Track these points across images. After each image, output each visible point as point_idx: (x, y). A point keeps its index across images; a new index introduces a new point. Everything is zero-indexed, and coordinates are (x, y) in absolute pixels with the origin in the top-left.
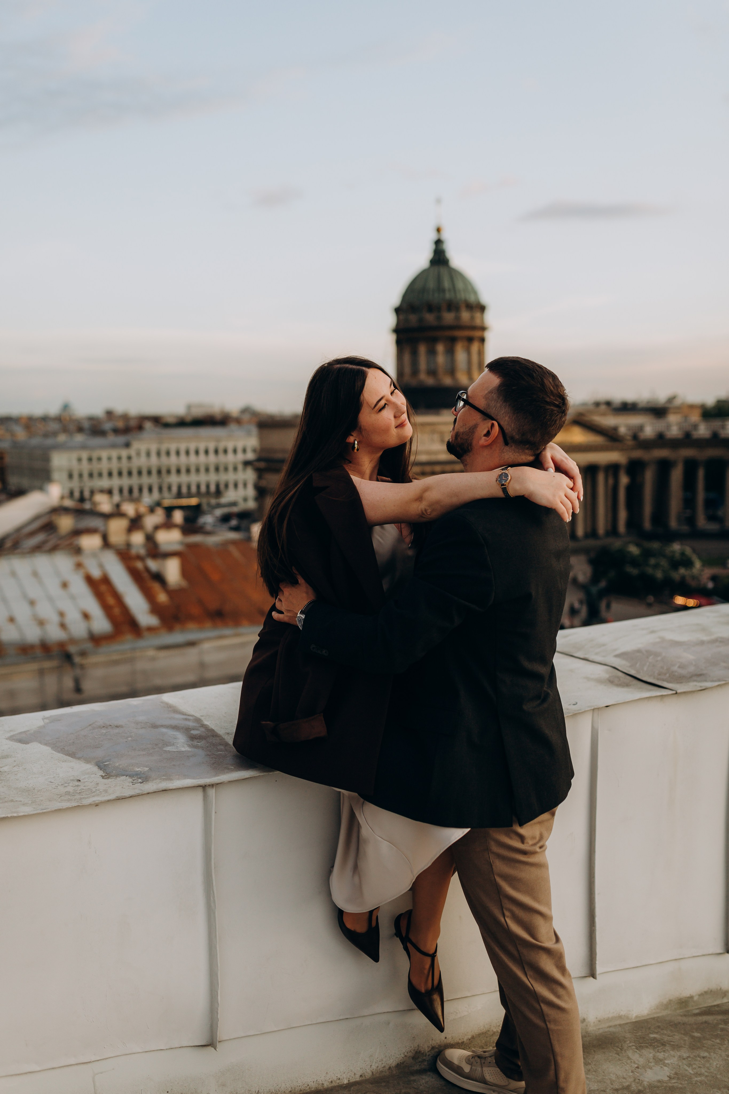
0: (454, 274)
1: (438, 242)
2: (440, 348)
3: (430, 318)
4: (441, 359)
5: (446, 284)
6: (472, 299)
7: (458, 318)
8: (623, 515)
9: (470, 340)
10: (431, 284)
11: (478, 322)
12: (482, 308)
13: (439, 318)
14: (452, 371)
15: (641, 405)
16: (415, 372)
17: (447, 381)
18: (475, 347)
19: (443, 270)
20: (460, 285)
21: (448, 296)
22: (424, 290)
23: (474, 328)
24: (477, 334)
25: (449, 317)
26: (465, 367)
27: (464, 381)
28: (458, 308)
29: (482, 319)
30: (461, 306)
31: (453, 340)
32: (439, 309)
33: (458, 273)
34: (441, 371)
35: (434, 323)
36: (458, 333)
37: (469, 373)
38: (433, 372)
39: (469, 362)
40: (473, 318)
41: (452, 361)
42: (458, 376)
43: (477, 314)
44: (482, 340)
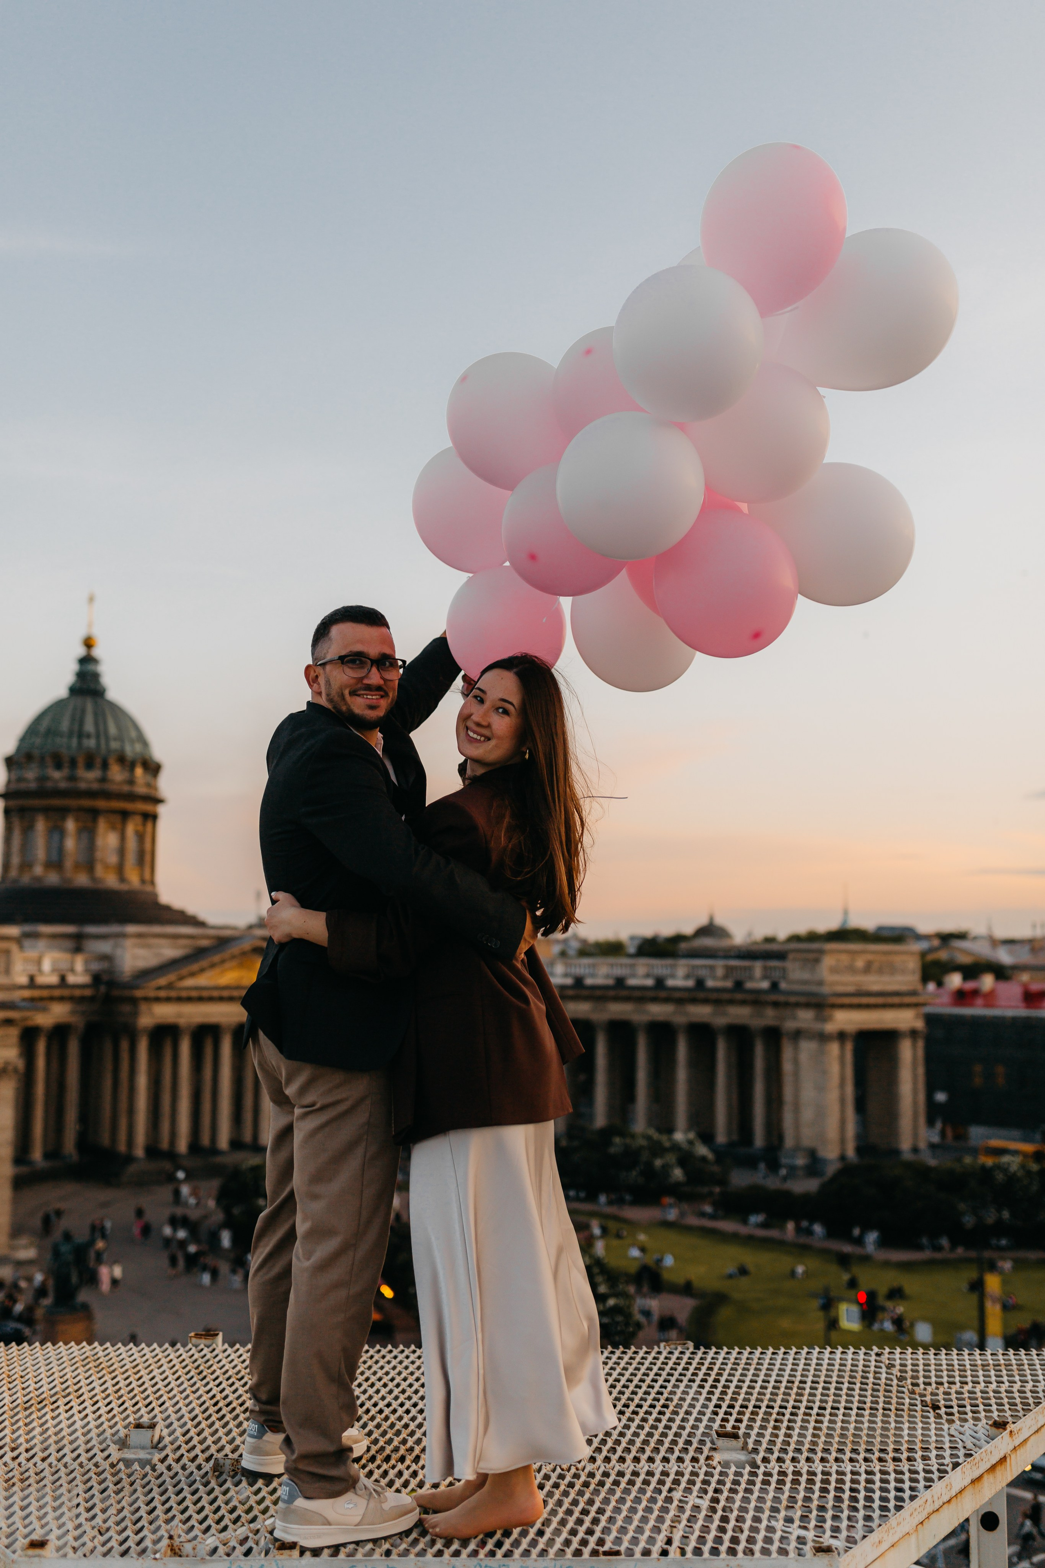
1: (87, 660)
2: (70, 825)
3: (58, 777)
4: (70, 844)
5: (89, 726)
6: (130, 751)
7: (103, 780)
9: (125, 815)
10: (65, 725)
11: (141, 790)
12: (153, 768)
13: (72, 778)
14: (89, 864)
16: (26, 865)
17: (82, 880)
20: (112, 730)
21: (91, 744)
22: (51, 732)
23: (132, 797)
24: (142, 807)
25: (89, 777)
26: (113, 859)
27: (111, 881)
28: (105, 766)
29: (152, 786)
30: (112, 761)
31: (94, 814)
32: (73, 763)
33: (116, 710)
34: (69, 864)
35: (63, 785)
36: (101, 804)
37: (120, 869)
38: (55, 863)
39: (122, 851)
40: (131, 782)
41: (91, 848)
42: (99, 871)
43: (141, 775)
44: (150, 818)
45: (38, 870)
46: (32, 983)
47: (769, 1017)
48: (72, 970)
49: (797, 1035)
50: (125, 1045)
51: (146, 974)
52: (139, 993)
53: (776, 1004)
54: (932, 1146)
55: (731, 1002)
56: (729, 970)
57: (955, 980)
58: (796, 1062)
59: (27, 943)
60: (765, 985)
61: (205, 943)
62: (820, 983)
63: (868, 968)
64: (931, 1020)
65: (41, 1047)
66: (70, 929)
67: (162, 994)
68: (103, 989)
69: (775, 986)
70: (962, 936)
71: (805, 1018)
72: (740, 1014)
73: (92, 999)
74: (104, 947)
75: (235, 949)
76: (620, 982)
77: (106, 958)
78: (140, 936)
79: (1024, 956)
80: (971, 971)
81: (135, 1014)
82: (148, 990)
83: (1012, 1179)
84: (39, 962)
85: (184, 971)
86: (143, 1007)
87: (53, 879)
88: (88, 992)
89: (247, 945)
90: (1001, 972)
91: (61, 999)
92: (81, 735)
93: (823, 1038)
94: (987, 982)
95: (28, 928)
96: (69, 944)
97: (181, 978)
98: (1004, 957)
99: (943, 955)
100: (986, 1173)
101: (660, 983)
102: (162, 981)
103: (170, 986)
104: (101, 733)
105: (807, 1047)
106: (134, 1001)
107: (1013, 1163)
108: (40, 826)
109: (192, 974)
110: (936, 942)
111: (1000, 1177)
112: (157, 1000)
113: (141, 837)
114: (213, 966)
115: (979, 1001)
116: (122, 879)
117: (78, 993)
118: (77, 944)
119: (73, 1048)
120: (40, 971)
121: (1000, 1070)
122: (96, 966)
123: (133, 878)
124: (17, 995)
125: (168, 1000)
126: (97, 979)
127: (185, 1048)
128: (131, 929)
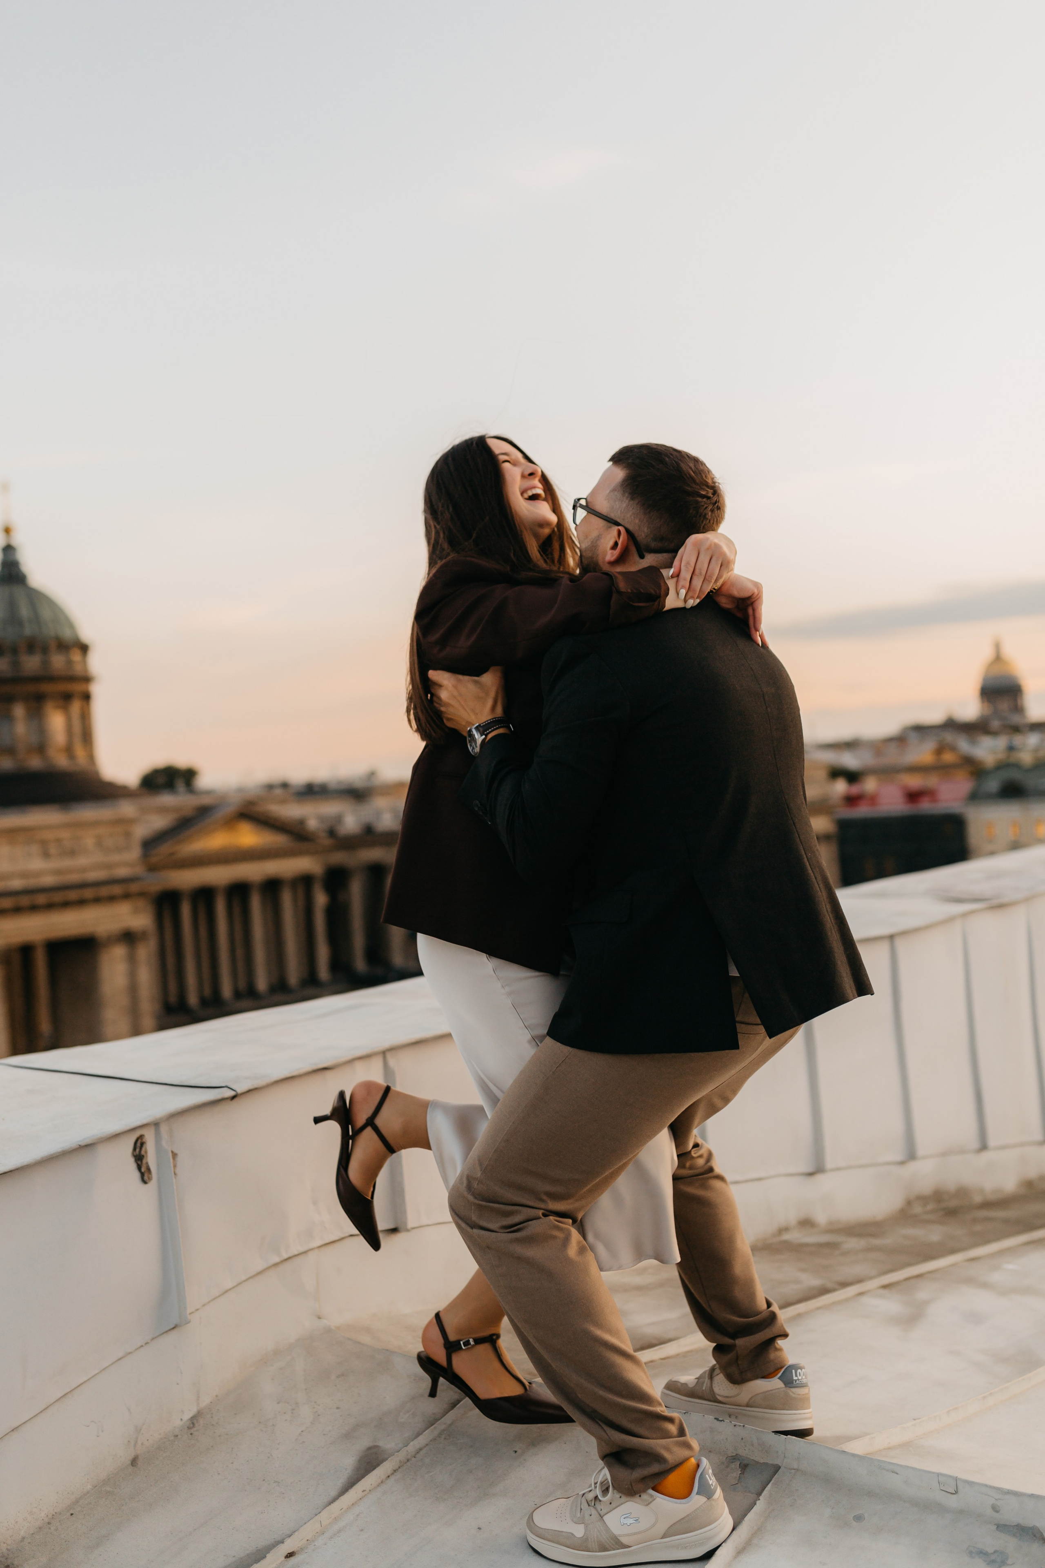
0: (36, 597)
1: (7, 549)
4: (21, 728)
5: (24, 611)
6: (67, 634)
7: (46, 663)
8: (323, 953)
9: (67, 697)
11: (78, 669)
12: (84, 649)
13: (16, 664)
14: (41, 748)
15: (333, 786)
17: (35, 763)
18: (76, 706)
19: (18, 591)
20: (46, 614)
21: (28, 631)
23: (72, 679)
24: (77, 687)
25: (31, 663)
26: (63, 742)
27: (61, 762)
28: (45, 650)
29: (85, 665)
30: (51, 645)
31: (39, 697)
32: (15, 651)
34: (22, 747)
35: (8, 673)
36: (47, 688)
37: (69, 749)
39: (69, 732)
40: (70, 662)
41: (42, 731)
42: (51, 753)
43: (76, 656)
44: (87, 697)
57: (842, 786)
64: (838, 824)
75: (218, 816)
80: (853, 777)
87: (6, 765)
89: (229, 810)
90: (880, 775)
92: (18, 622)
94: (869, 785)
104: (36, 619)
109: (186, 841)
113: (81, 718)
114: (203, 831)
115: (864, 802)
116: (72, 758)
125: (172, 867)
127: (186, 908)
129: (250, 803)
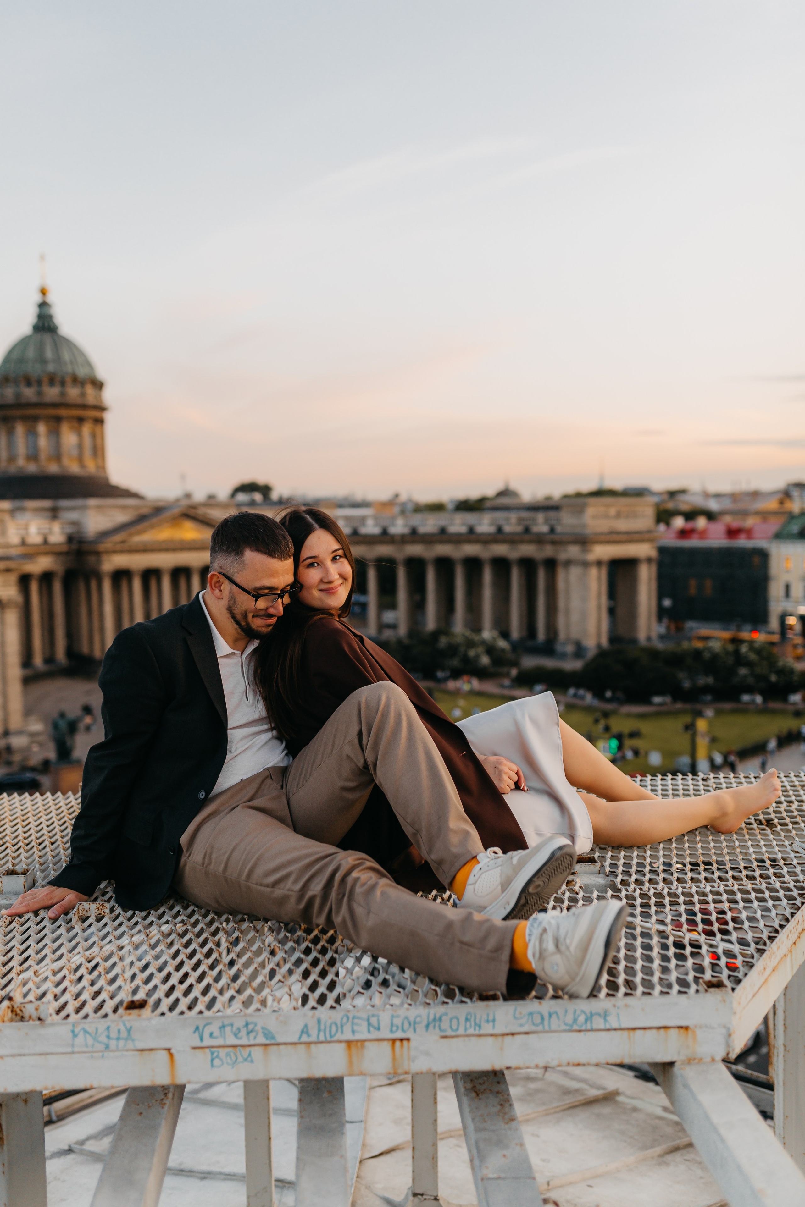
1: (43, 305)
2: (42, 428)
3: (29, 393)
4: (43, 442)
5: (49, 354)
6: (82, 372)
7: (63, 394)
9: (81, 420)
10: (31, 355)
11: (91, 399)
12: (98, 385)
13: (40, 393)
14: (57, 457)
16: (12, 459)
17: (53, 468)
18: (86, 429)
19: (47, 338)
20: (66, 356)
21: (51, 368)
22: (21, 360)
23: (84, 407)
24: (92, 414)
25: (52, 393)
26: (75, 452)
27: (74, 468)
28: (63, 384)
29: (99, 397)
30: (68, 380)
31: (58, 420)
32: (39, 383)
33: (67, 342)
34: (43, 456)
35: (34, 399)
36: (63, 412)
37: (80, 459)
38: (33, 457)
39: (80, 446)
40: (83, 395)
41: (58, 445)
42: (66, 461)
43: (90, 390)
44: (99, 421)
45: (21, 462)
46: (23, 543)
47: (548, 551)
48: (51, 532)
49: (568, 563)
50: (94, 584)
51: (105, 534)
52: (101, 547)
53: (554, 543)
54: (662, 637)
55: (522, 542)
56: (520, 520)
57: (679, 522)
58: (567, 582)
59: (18, 514)
60: (545, 529)
61: (145, 511)
62: (584, 526)
63: (618, 515)
64: (662, 551)
65: (34, 587)
66: (47, 503)
67: (119, 547)
68: (74, 547)
69: (552, 530)
70: (683, 492)
71: (573, 551)
72: (528, 550)
73: (67, 553)
74: (73, 516)
75: (167, 514)
76: (443, 531)
77: (75, 524)
78: (99, 507)
79: (727, 504)
80: (690, 516)
81: (99, 562)
82: (108, 544)
83: (715, 657)
84: (26, 528)
85: (133, 530)
86: (105, 558)
87: (32, 468)
88: (65, 548)
89: (176, 511)
90: (711, 516)
91: (46, 553)
92: (43, 361)
93: (586, 564)
94: (701, 522)
95: (18, 503)
96: (49, 514)
97: (131, 535)
98: (713, 506)
99: (670, 505)
100: (697, 654)
101: (471, 530)
102: (118, 538)
103: (123, 542)
104: (58, 359)
105: (575, 572)
106: (98, 554)
107: (716, 646)
108: (20, 430)
109: (139, 533)
110: (666, 497)
111: (707, 655)
112: (115, 552)
113: (94, 436)
114: (152, 527)
115: (695, 535)
116: (82, 466)
117: (58, 549)
118: (54, 513)
119: (57, 587)
120: (27, 534)
121: (709, 584)
122: (69, 530)
123: (91, 467)
124: (13, 552)
125: (122, 552)
126: (70, 539)
127: (137, 584)
128: (92, 502)
129: (194, 507)
